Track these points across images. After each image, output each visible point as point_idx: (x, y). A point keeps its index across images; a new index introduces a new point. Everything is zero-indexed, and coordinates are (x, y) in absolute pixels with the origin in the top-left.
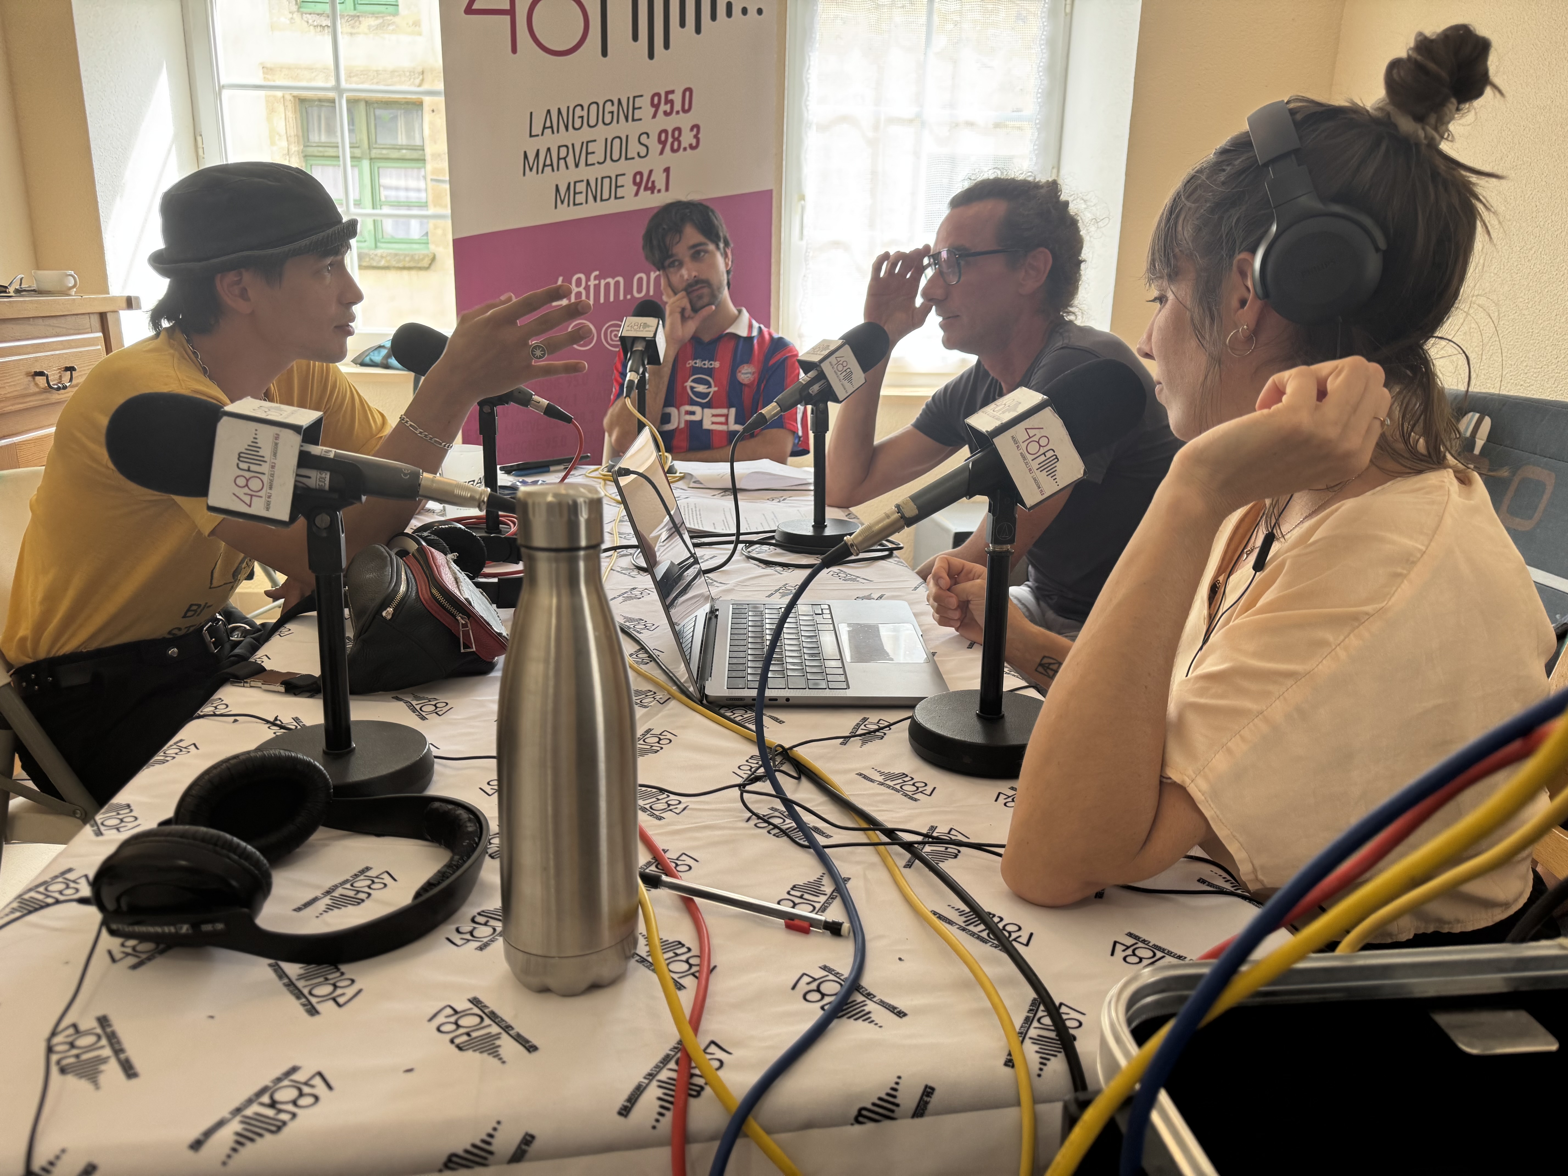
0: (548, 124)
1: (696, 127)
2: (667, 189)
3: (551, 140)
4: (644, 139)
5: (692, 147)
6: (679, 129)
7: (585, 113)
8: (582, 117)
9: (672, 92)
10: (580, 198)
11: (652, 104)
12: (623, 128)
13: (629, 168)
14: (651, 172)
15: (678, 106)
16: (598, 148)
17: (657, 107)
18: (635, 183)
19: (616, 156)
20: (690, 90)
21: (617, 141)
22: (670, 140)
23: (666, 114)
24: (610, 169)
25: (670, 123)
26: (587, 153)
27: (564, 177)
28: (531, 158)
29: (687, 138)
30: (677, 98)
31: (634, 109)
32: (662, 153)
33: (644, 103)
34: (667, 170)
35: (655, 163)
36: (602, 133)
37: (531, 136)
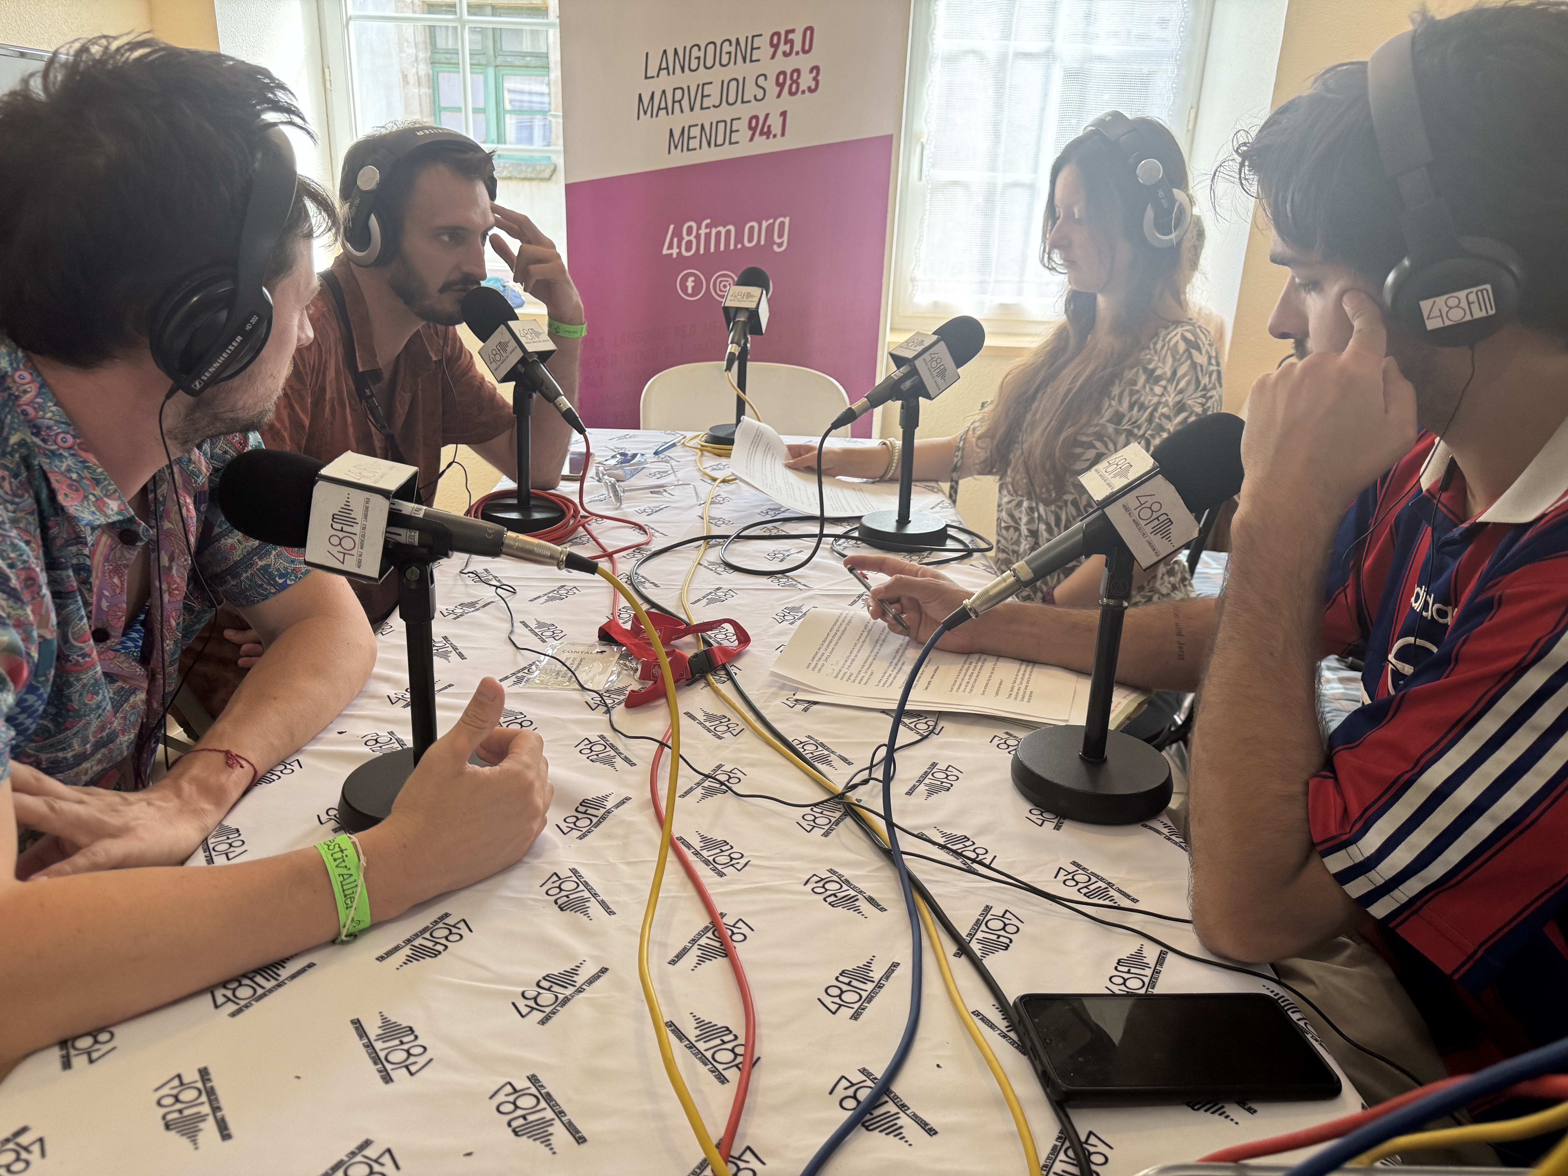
0: (664, 65)
1: (816, 69)
2: (783, 134)
3: (666, 82)
4: (761, 81)
5: (811, 90)
6: (798, 71)
7: (701, 54)
8: (698, 58)
9: (793, 31)
10: (694, 144)
11: (772, 45)
12: (740, 70)
13: (745, 112)
14: (767, 115)
15: (798, 47)
16: (713, 91)
17: (776, 47)
18: (750, 128)
19: (731, 100)
20: (811, 29)
21: (734, 83)
22: (788, 82)
23: (785, 54)
24: (726, 113)
25: (788, 65)
26: (703, 96)
27: (679, 121)
28: (646, 100)
29: (806, 81)
30: (797, 37)
31: (752, 49)
32: (779, 96)
33: (763, 42)
34: (784, 114)
35: (772, 106)
36: (718, 75)
37: (646, 78)
